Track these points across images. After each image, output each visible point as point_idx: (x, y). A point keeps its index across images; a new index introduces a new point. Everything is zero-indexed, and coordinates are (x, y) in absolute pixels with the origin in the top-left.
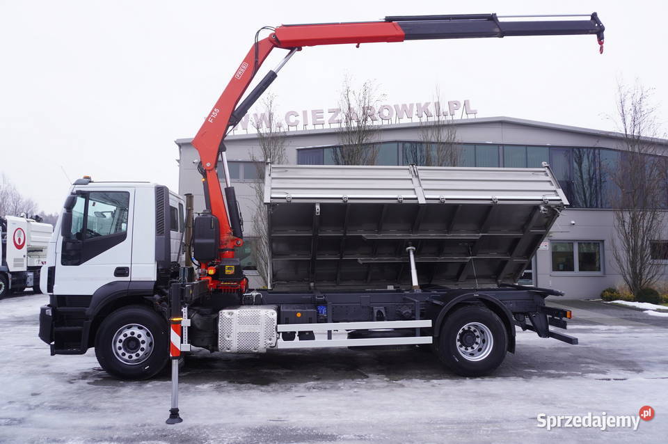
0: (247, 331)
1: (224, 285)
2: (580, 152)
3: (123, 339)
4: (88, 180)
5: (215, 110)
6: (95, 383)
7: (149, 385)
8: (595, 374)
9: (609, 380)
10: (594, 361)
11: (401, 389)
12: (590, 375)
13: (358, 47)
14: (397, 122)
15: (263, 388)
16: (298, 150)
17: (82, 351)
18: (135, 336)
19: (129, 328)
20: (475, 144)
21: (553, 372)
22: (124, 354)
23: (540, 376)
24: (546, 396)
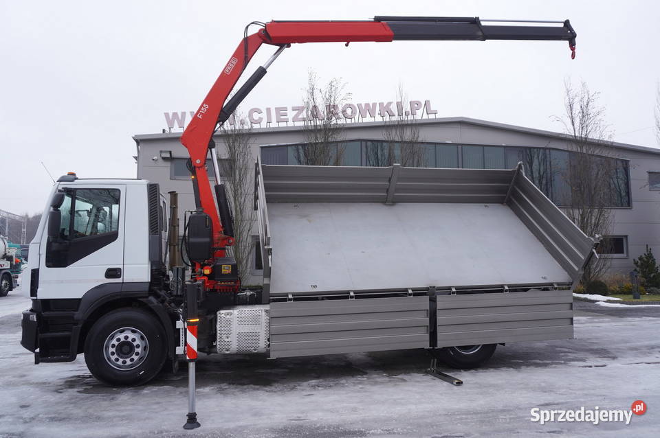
0: (246, 331)
1: (221, 286)
2: (530, 152)
3: (116, 343)
4: (72, 177)
5: (204, 106)
6: (86, 391)
7: (146, 391)
8: (576, 362)
9: (591, 367)
10: (571, 351)
11: (403, 383)
12: (573, 363)
13: (347, 45)
14: (360, 121)
15: (266, 389)
16: (262, 148)
17: (71, 358)
18: (129, 340)
19: (122, 332)
20: (436, 144)
21: (538, 361)
22: (117, 360)
23: (528, 365)
24: (543, 384)
